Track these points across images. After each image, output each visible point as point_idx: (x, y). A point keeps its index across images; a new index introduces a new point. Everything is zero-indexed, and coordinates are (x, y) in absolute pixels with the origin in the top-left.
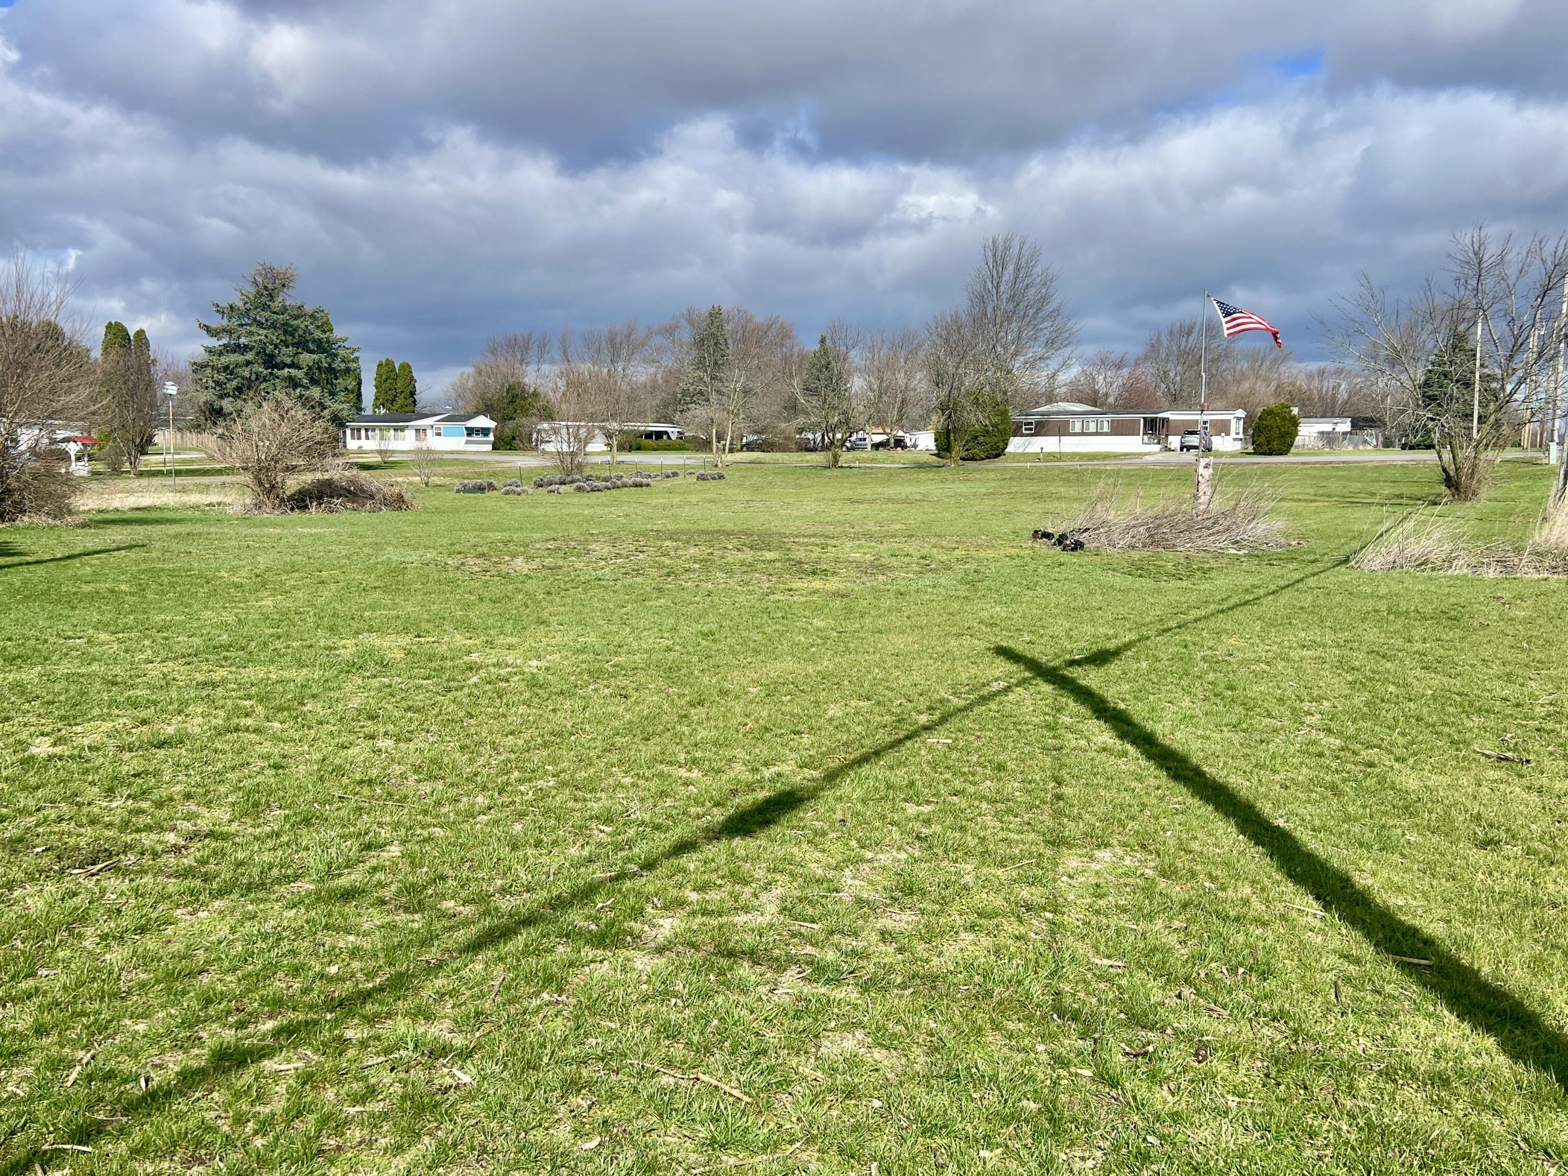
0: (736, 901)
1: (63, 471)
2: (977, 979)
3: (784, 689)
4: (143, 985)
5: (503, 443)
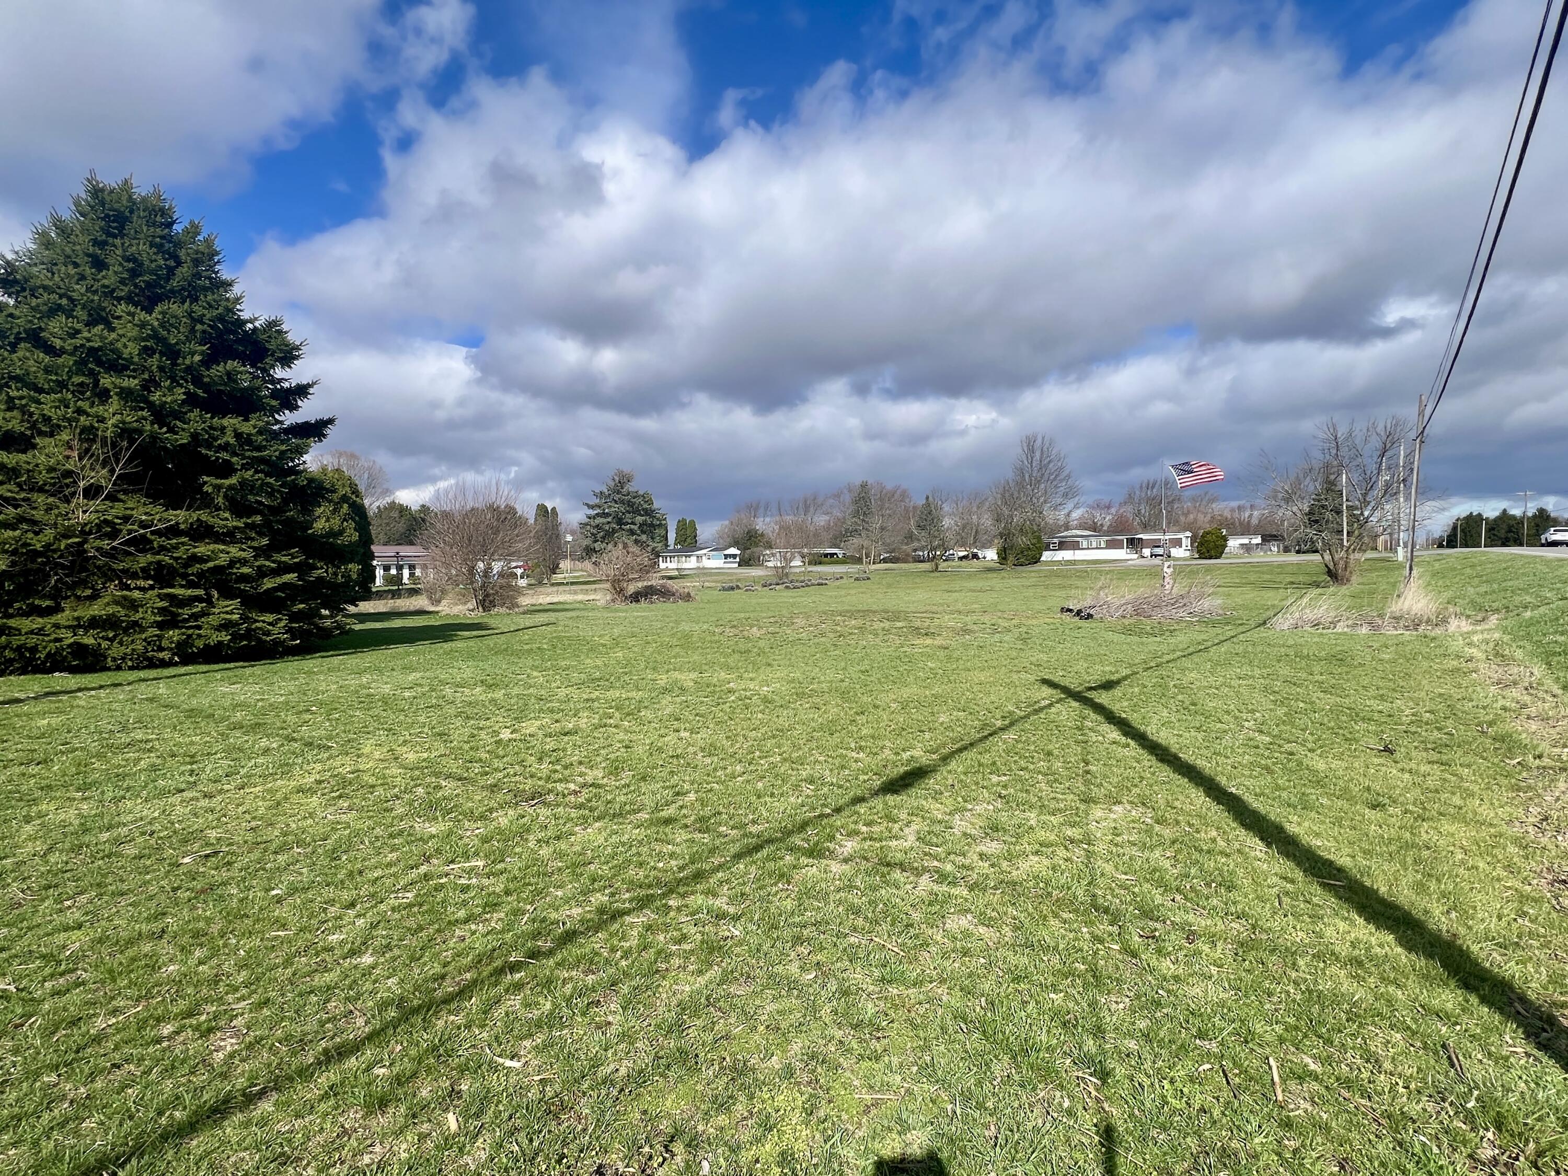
0: (890, 833)
1: (514, 584)
2: (1041, 885)
3: (912, 705)
4: (560, 869)
5: (745, 562)
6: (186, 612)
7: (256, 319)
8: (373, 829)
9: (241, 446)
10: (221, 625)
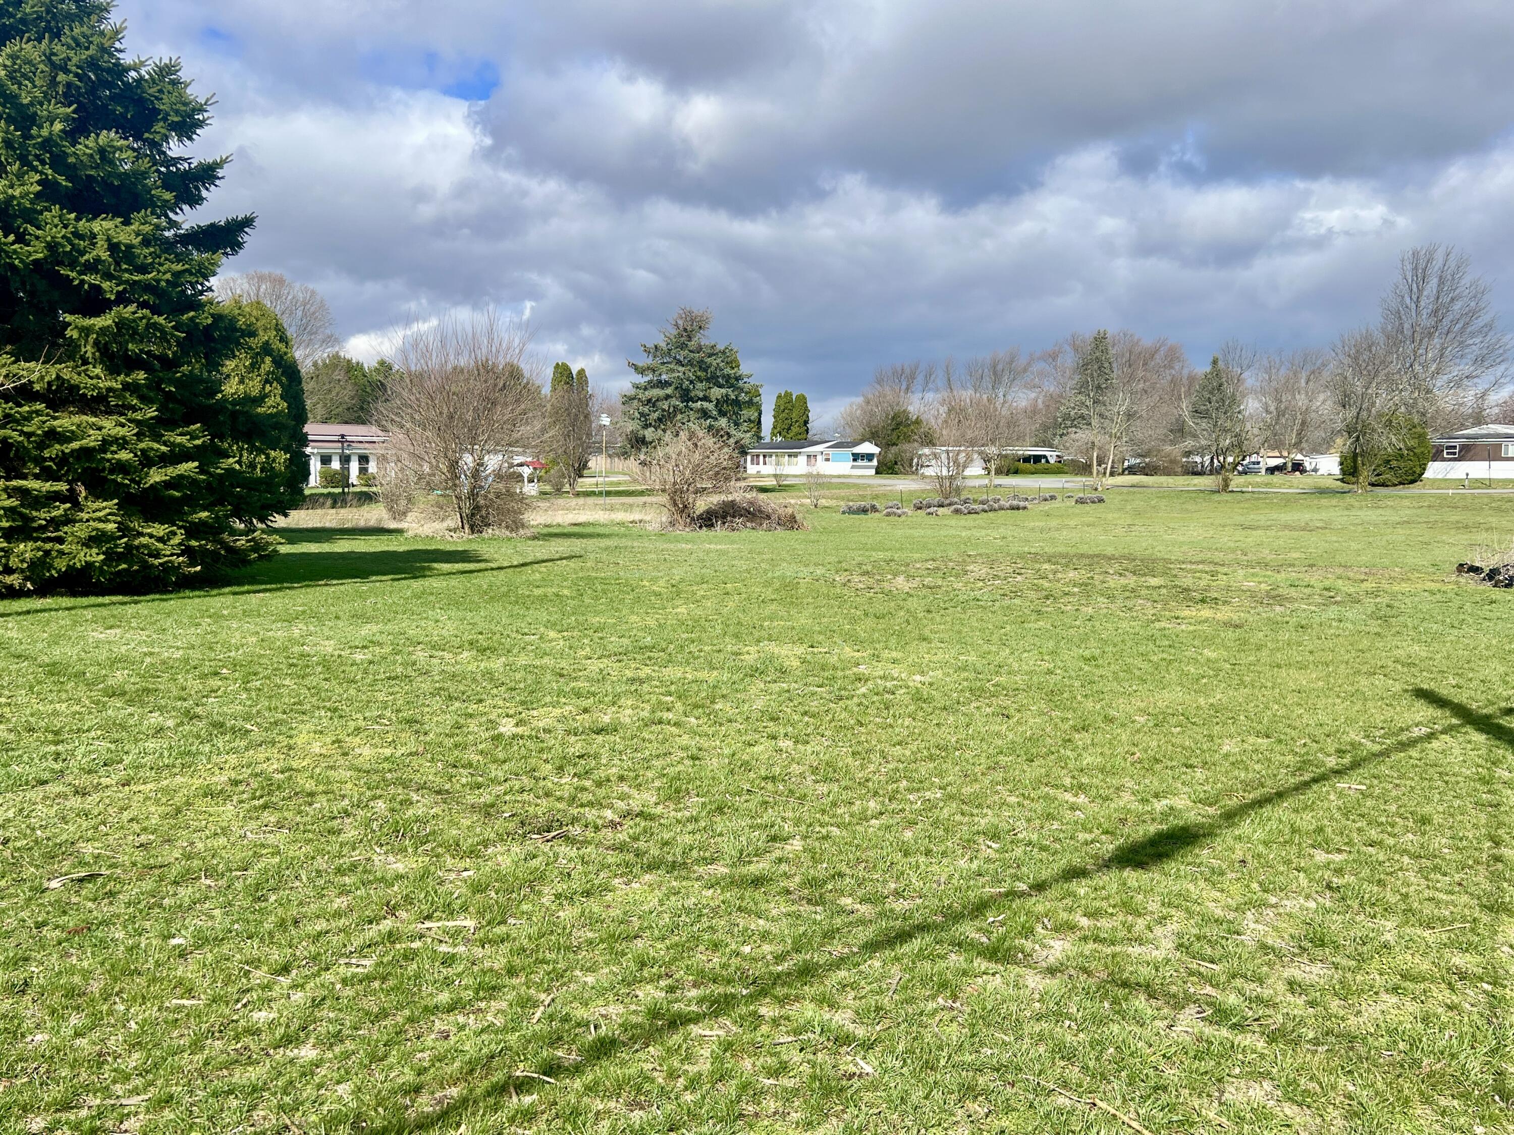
0: (1130, 932)
1: (518, 491)
2: (1402, 1045)
3: (1174, 721)
4: (590, 942)
5: (886, 468)
6: (42, 516)
7: (142, 64)
8: (313, 858)
9: (118, 264)
10: (91, 538)
